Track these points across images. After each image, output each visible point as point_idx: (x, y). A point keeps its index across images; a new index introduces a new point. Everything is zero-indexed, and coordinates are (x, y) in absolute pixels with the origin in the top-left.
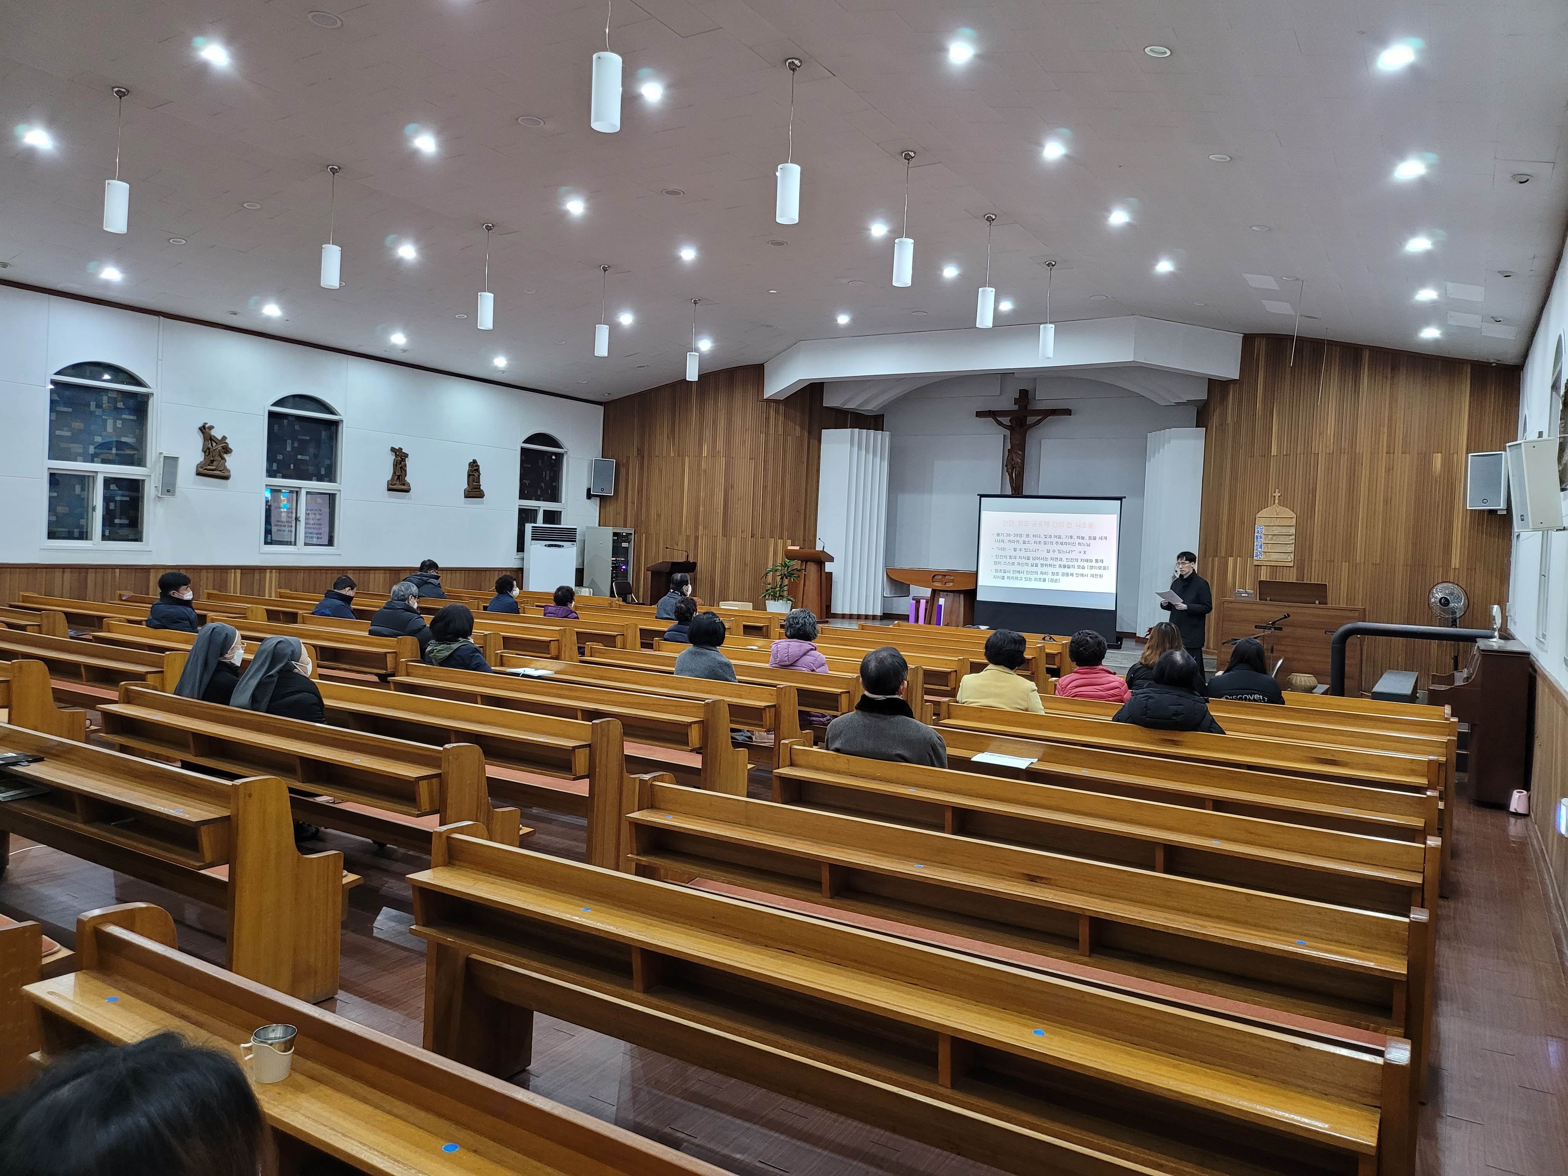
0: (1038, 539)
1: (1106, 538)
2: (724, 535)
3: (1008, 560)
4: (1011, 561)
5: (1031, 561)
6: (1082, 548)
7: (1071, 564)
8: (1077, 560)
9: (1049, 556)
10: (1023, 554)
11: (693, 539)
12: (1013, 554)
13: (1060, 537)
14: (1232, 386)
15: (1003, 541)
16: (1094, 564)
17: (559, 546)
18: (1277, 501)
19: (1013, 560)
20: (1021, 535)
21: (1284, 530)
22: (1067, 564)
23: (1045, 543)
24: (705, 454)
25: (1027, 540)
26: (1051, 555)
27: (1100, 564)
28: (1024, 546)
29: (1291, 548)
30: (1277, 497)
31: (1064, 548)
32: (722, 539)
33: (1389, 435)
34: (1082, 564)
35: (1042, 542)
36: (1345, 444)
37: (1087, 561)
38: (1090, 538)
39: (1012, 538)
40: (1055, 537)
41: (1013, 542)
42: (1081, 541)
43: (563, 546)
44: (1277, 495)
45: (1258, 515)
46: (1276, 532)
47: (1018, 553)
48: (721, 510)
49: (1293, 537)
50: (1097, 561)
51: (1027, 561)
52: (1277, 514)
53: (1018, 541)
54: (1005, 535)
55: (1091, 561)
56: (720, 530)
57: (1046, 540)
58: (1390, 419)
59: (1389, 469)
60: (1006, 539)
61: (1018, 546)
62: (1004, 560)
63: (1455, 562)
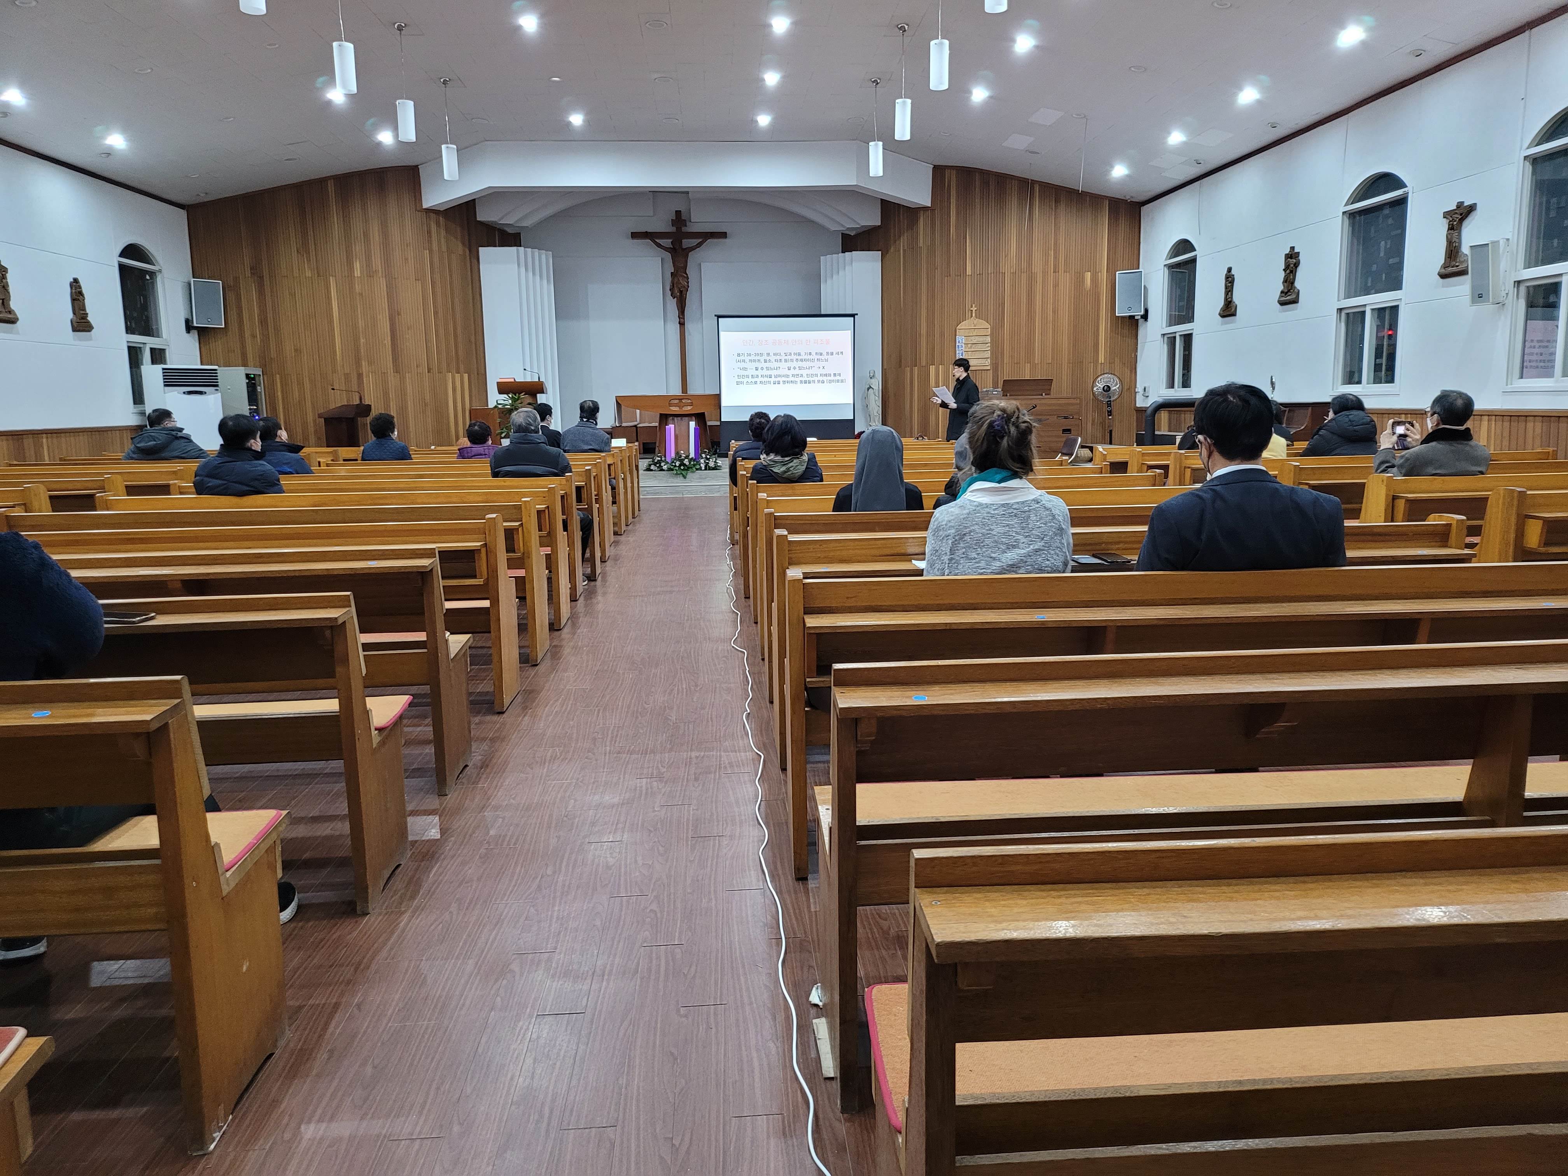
0: (778, 357)
1: (842, 353)
2: (397, 371)
3: (750, 380)
4: (753, 380)
5: (773, 380)
6: (822, 364)
7: (811, 379)
8: (816, 375)
9: (790, 373)
10: (765, 372)
11: (356, 378)
12: (755, 373)
13: (799, 354)
14: (922, 212)
15: (744, 361)
16: (832, 378)
17: (201, 393)
18: (974, 315)
19: (756, 379)
20: (762, 355)
21: (981, 339)
22: (807, 379)
23: (786, 361)
24: (357, 273)
25: (768, 358)
26: (792, 372)
27: (838, 378)
28: (765, 365)
29: (988, 354)
30: (974, 311)
31: (804, 364)
32: (394, 376)
33: (1055, 258)
34: (821, 378)
35: (783, 360)
36: (1024, 265)
37: (826, 375)
38: (828, 353)
39: (753, 358)
40: (795, 354)
41: (754, 361)
42: (820, 357)
43: (205, 393)
44: (974, 309)
45: (959, 327)
46: (975, 342)
47: (759, 372)
48: (388, 341)
49: (989, 344)
50: (835, 375)
51: (769, 379)
52: (975, 326)
53: (759, 361)
54: (746, 355)
55: (830, 375)
56: (390, 364)
57: (786, 357)
58: (1055, 244)
59: (1056, 285)
60: (747, 359)
61: (759, 365)
62: (745, 380)
63: (1101, 359)
